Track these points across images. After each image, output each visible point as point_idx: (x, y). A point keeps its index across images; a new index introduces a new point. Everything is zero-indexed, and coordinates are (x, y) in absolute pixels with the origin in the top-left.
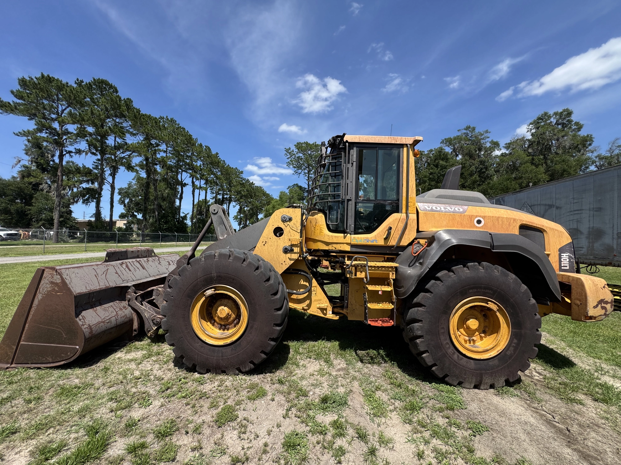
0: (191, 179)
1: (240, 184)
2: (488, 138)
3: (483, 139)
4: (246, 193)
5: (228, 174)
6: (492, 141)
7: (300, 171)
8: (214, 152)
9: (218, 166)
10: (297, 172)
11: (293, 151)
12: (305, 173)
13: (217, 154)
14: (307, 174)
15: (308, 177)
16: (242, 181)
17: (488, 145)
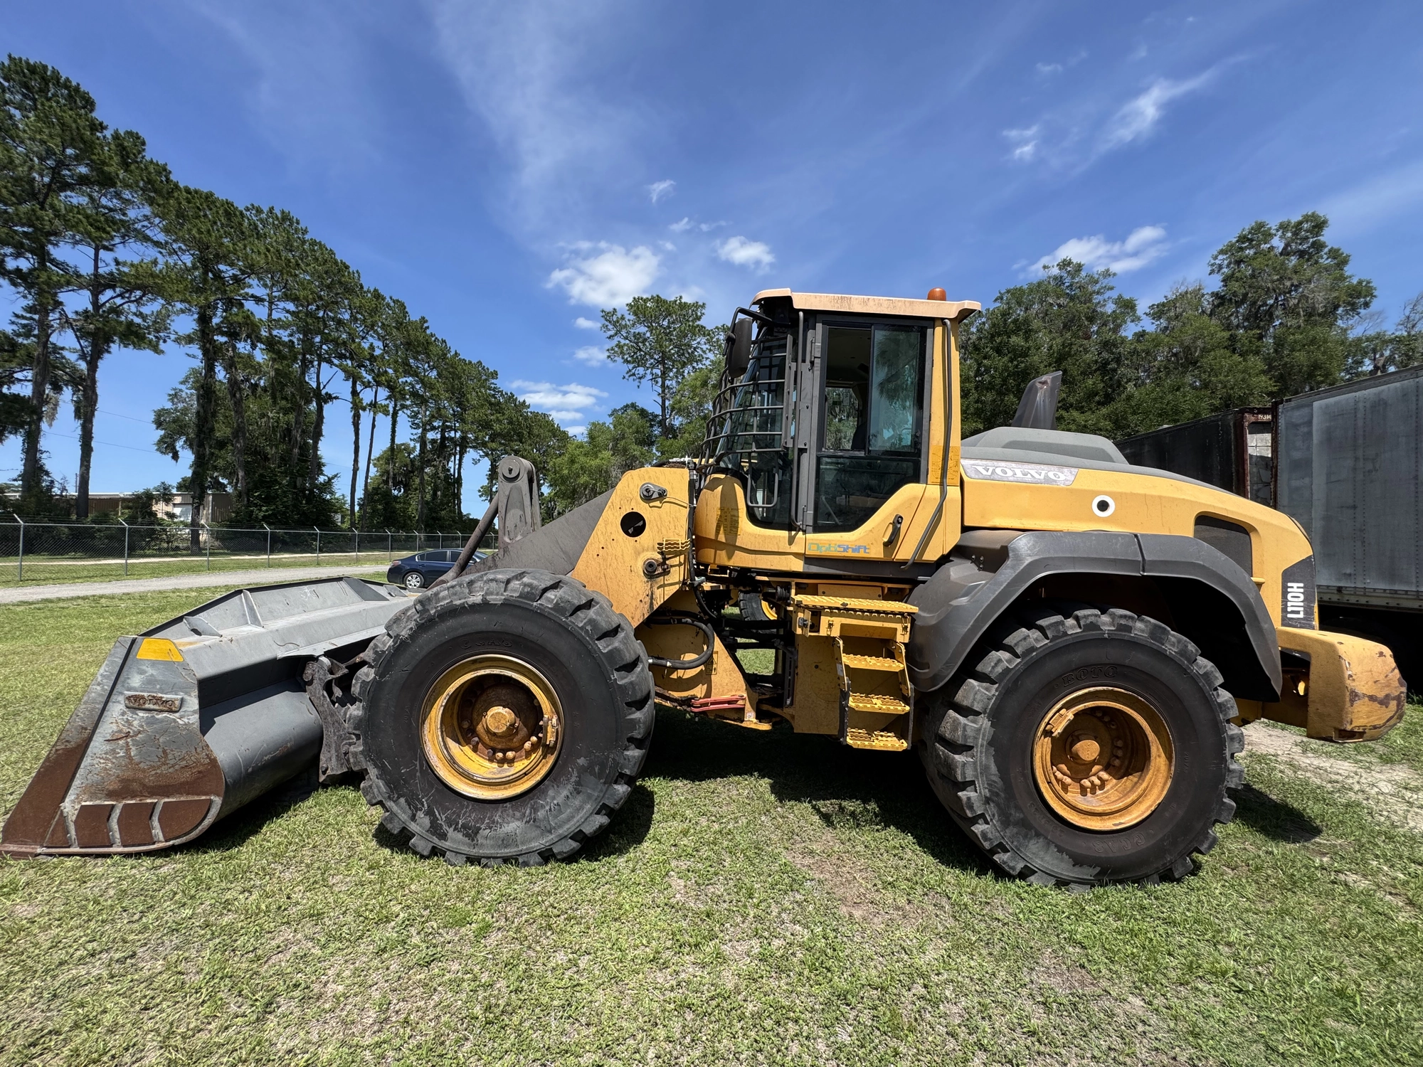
0: (350, 383)
1: (491, 404)
2: (1112, 288)
3: (1098, 293)
4: (505, 425)
5: (456, 376)
6: (1120, 297)
7: (641, 370)
8: (414, 316)
9: (428, 356)
10: (634, 375)
11: (623, 318)
12: (654, 379)
13: (423, 320)
14: (660, 380)
15: (663, 386)
16: (493, 396)
17: (1110, 308)
